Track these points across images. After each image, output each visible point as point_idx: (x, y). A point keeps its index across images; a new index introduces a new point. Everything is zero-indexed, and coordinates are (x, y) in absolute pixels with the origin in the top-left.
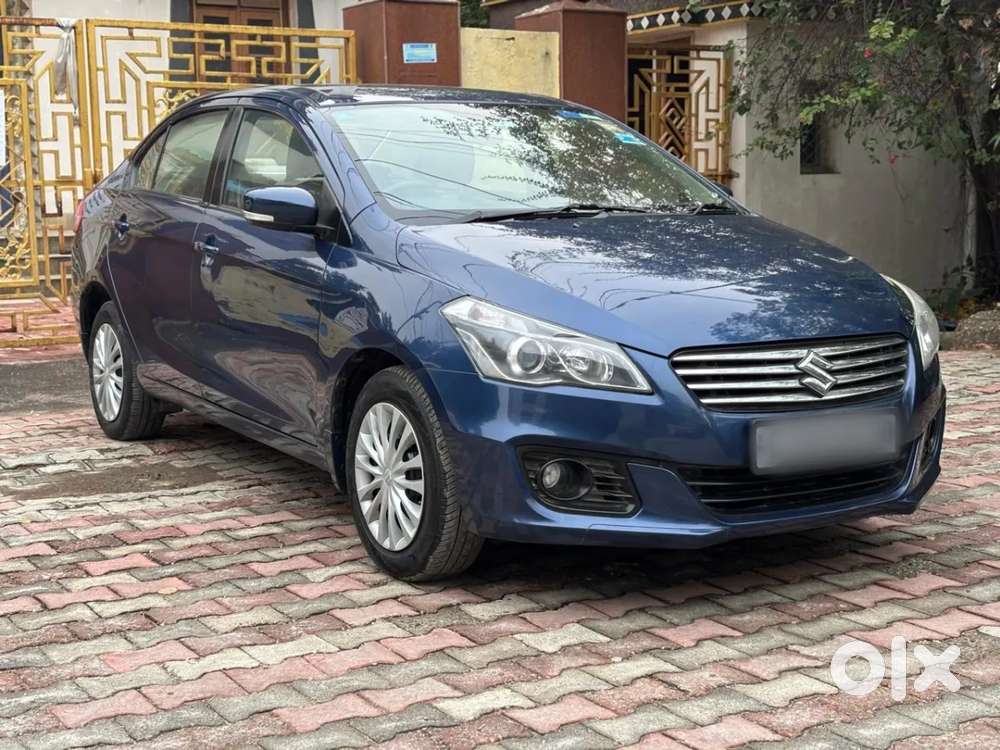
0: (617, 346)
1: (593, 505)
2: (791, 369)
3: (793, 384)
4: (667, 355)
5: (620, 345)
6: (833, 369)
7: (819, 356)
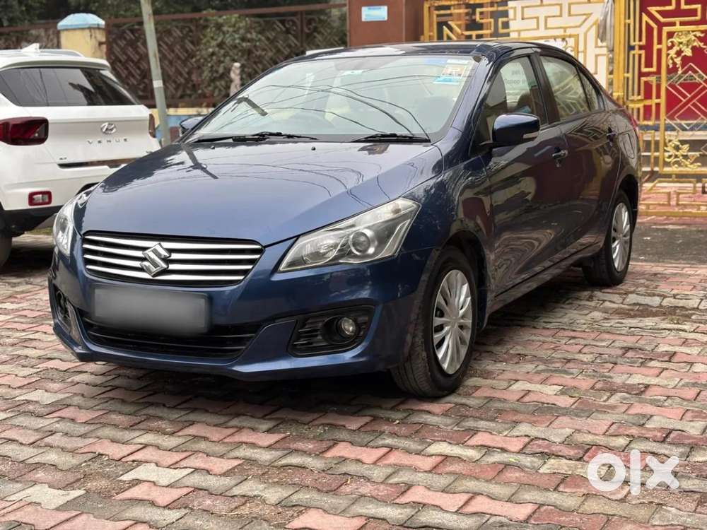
3: (137, 264)
4: (82, 233)
6: (170, 258)
7: (162, 247)
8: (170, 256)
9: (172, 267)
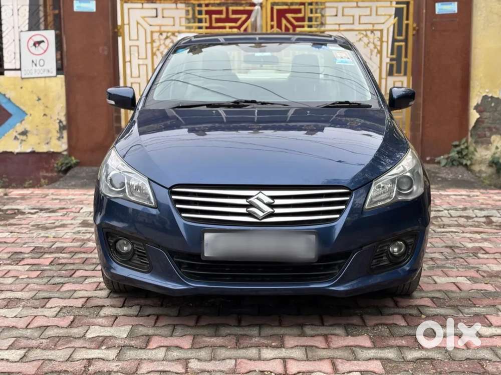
0: (146, 179)
1: (137, 265)
2: (243, 202)
3: (243, 210)
4: (168, 187)
5: (148, 178)
6: (274, 204)
7: (265, 195)
8: (274, 203)
9: (277, 211)
